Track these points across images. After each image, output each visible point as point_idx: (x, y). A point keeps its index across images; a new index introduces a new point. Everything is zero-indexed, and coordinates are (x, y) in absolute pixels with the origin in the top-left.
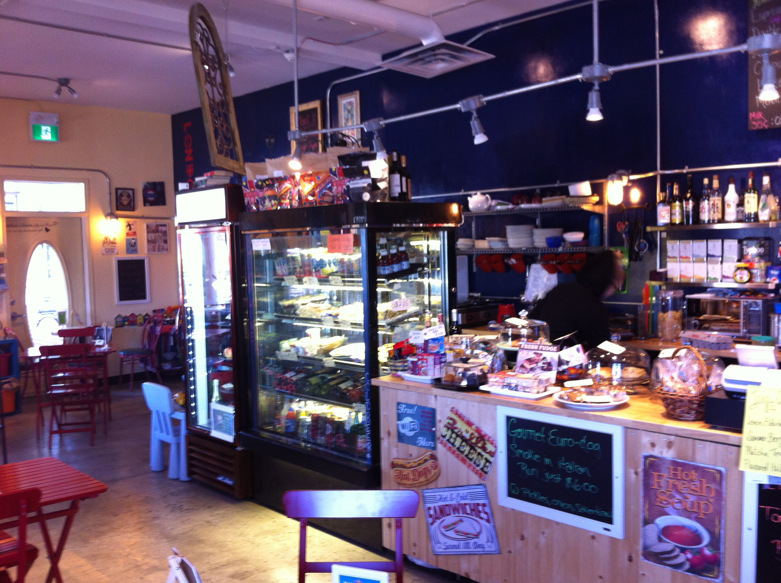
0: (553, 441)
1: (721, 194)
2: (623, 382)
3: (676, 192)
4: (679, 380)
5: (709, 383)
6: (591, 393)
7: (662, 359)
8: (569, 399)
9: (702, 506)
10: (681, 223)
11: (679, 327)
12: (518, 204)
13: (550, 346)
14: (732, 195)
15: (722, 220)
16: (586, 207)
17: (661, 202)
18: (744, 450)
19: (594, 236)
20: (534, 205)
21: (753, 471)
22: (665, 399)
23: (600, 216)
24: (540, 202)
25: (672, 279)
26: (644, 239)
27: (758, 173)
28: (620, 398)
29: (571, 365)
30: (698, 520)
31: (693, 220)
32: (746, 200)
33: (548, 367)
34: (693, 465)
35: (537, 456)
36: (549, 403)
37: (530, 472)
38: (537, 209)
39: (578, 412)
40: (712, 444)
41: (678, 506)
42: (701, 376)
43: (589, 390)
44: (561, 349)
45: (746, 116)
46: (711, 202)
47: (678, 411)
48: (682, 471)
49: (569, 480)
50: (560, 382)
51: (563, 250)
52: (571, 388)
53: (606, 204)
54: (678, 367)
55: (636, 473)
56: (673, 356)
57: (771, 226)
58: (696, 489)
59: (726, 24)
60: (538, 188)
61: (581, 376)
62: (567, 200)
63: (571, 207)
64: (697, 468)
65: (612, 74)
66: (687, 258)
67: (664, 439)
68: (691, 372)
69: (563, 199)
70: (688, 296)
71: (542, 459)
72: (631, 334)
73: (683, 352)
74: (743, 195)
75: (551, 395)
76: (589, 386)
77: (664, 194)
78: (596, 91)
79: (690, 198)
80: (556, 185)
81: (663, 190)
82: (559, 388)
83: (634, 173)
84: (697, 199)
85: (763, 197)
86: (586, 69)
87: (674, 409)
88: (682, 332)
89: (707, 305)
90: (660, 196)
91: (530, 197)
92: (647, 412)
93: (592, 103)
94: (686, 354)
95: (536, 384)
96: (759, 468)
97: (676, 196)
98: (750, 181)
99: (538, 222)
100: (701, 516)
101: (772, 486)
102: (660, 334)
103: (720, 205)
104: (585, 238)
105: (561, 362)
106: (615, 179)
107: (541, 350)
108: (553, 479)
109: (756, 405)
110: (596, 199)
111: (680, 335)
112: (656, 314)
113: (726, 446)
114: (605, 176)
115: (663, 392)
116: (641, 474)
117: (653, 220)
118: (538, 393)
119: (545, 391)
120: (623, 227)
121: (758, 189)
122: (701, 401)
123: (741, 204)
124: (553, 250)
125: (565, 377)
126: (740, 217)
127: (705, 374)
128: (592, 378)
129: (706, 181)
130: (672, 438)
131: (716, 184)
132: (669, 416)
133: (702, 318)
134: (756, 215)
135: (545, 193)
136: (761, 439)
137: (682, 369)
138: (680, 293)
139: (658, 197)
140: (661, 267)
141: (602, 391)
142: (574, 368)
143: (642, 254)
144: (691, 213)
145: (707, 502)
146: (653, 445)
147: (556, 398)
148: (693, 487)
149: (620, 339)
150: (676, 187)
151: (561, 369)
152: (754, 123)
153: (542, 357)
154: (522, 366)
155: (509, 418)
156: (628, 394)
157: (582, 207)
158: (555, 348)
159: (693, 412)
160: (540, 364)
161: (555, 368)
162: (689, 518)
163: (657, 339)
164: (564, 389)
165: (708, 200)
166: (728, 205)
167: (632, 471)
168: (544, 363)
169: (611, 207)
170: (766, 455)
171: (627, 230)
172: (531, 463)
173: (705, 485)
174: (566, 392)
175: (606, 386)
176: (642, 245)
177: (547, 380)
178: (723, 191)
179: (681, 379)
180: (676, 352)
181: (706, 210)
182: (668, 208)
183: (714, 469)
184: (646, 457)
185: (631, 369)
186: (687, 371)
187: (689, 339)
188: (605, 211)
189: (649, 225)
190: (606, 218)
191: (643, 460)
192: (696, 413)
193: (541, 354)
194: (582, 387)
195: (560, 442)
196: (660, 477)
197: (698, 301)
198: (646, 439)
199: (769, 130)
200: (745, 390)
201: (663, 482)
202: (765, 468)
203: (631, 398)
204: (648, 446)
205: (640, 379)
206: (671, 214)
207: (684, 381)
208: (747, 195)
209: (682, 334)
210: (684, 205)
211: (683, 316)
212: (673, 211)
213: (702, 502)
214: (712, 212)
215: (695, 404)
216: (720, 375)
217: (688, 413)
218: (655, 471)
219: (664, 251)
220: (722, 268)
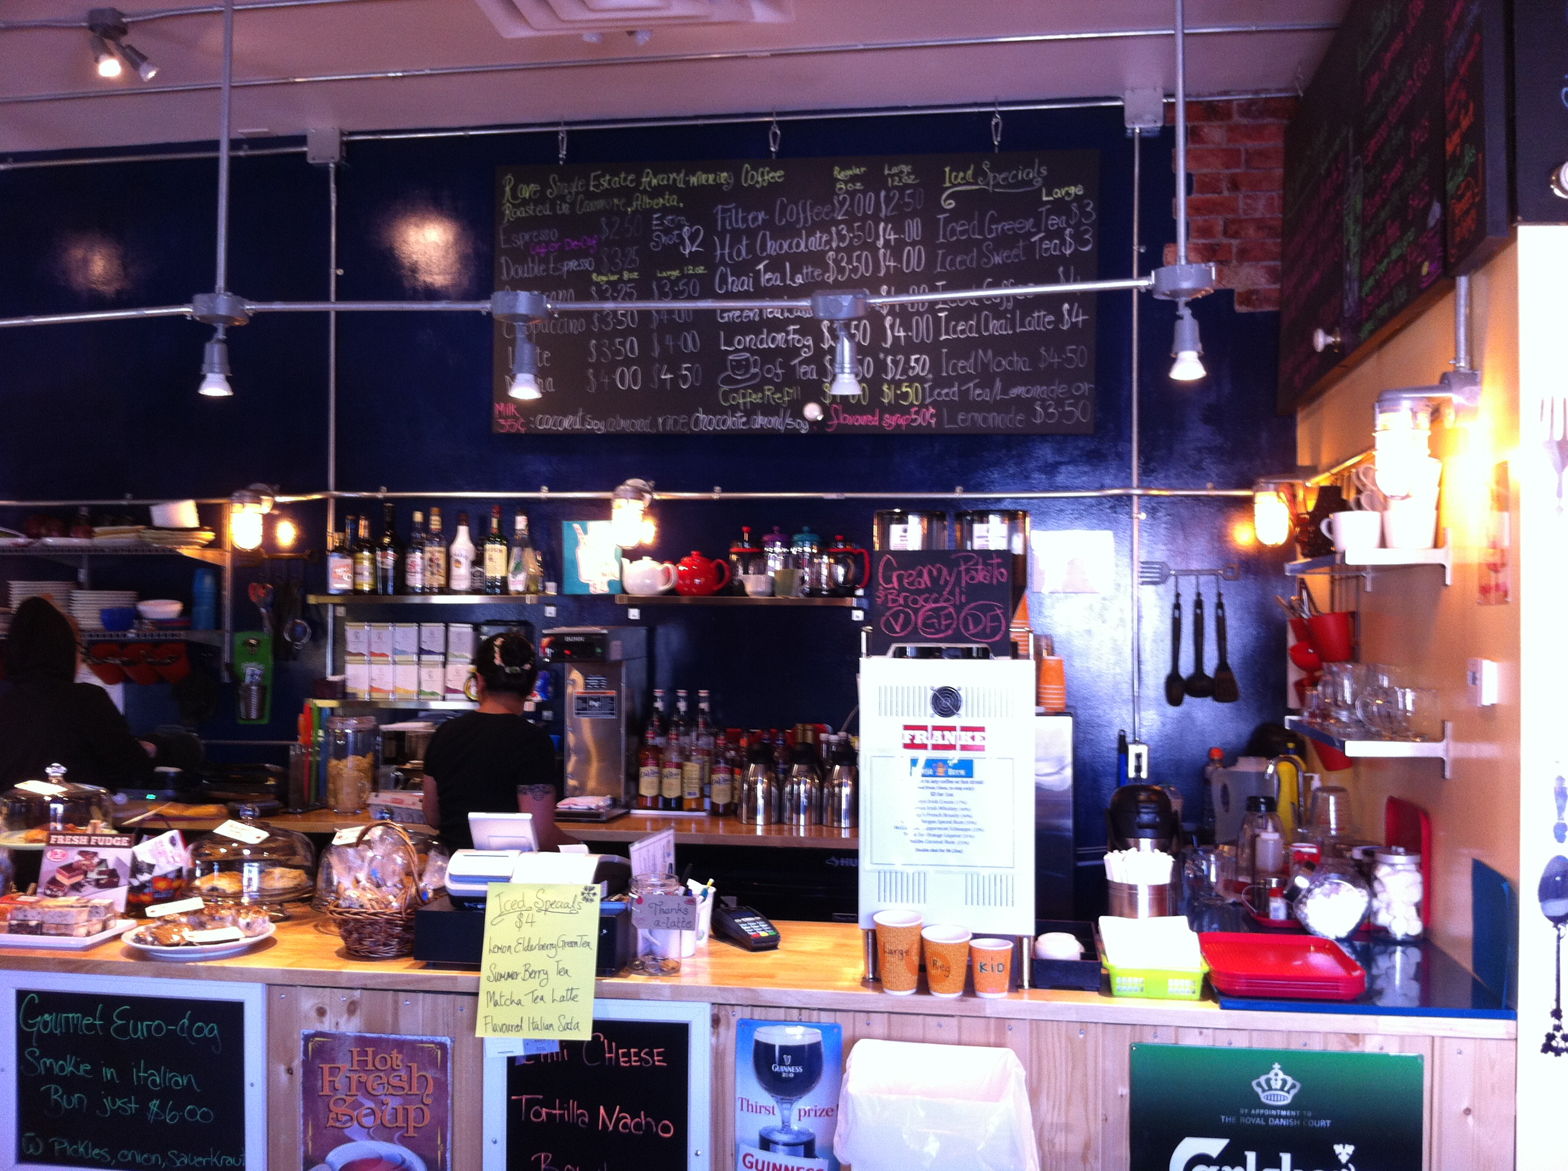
0: (123, 1030)
1: (444, 543)
2: (264, 900)
3: (363, 532)
4: (368, 885)
5: (422, 885)
6: (202, 926)
7: (338, 847)
8: (157, 939)
9: (412, 1115)
10: (373, 591)
11: (368, 786)
12: (38, 536)
13: (113, 836)
14: (463, 544)
15: (446, 590)
16: (187, 551)
17: (337, 550)
18: (482, 998)
19: (204, 609)
20: (75, 541)
21: (498, 1035)
22: (342, 924)
23: (216, 570)
24: (90, 535)
25: (354, 695)
26: (303, 618)
27: (510, 509)
28: (258, 929)
29: (157, 872)
30: (405, 1141)
31: (394, 586)
32: (487, 555)
33: (111, 880)
34: (395, 1040)
35: (86, 1067)
36: (113, 953)
37: (69, 1102)
38: (82, 549)
39: (174, 965)
40: (428, 995)
41: (368, 1121)
42: (409, 874)
43: (193, 919)
44: (137, 841)
45: (490, 408)
46: (428, 556)
47: (367, 942)
48: (375, 1054)
49: (154, 1105)
50: (135, 909)
51: (138, 635)
52: (159, 918)
53: (228, 548)
54: (367, 860)
55: (290, 1071)
56: (360, 840)
57: (528, 602)
58: (399, 1084)
59: (457, 242)
60: (84, 505)
61: (178, 893)
62: (148, 535)
63: (157, 550)
64: (400, 1045)
65: (251, 314)
66: (383, 655)
67: (342, 997)
68: (390, 868)
69: (138, 531)
70: (384, 727)
71: (96, 1071)
72: (277, 803)
73: (377, 832)
74: (483, 545)
75: (118, 937)
76: (196, 912)
77: (341, 535)
78: (219, 341)
79: (389, 545)
80: (124, 503)
81: (339, 527)
82: (132, 922)
83: (283, 492)
84: (403, 547)
85: (516, 551)
86: (199, 298)
87: (360, 941)
88: (374, 794)
89: (417, 743)
90: (333, 539)
91: (66, 523)
92: (309, 952)
93: (212, 364)
94: (381, 837)
95: (84, 916)
96: (508, 1028)
97: (364, 540)
98: (495, 523)
99: (82, 575)
100: (411, 1133)
101: (529, 1058)
102: (332, 801)
103: (442, 562)
104: (184, 612)
105: (137, 868)
106: (247, 499)
107: (97, 845)
108: (119, 1107)
109: (500, 918)
110: (209, 536)
111: (369, 802)
112: (326, 762)
113: (452, 996)
114: (227, 493)
115: (339, 910)
116: (299, 1072)
117: (321, 586)
118: (88, 934)
119: (104, 929)
120: (261, 592)
121: (507, 536)
122: (408, 920)
123: (478, 561)
124: (115, 635)
125: (146, 898)
126: (478, 585)
127: (415, 870)
128: (201, 895)
129: (418, 517)
130: (357, 994)
131: (435, 523)
132: (351, 953)
133: (408, 766)
134: (504, 581)
135: (98, 517)
136: (511, 976)
137: (374, 864)
138: (370, 722)
139: (330, 540)
140: (334, 674)
141: (221, 919)
142: (164, 877)
143: (298, 646)
144: (391, 573)
145: (422, 1106)
146: (321, 1012)
147: (128, 940)
148: (395, 1082)
149: (257, 814)
150: (363, 523)
151: (136, 883)
152: (502, 422)
153: (96, 860)
154: (54, 882)
155: (21, 995)
156: (273, 920)
157: (180, 551)
158: (125, 840)
159: (395, 942)
160: (93, 875)
161: (123, 881)
162: (390, 1140)
163: (325, 811)
164: (142, 922)
165: (422, 552)
166: (458, 562)
167: (282, 1068)
168: (100, 873)
169: (238, 554)
170: (519, 1003)
171: (269, 599)
172: (70, 1084)
173: (415, 1075)
174: (147, 929)
175: (229, 908)
176: (299, 629)
177: (109, 908)
178: (448, 537)
179: (372, 883)
180: (364, 833)
181: (418, 569)
182: (349, 561)
183: (433, 1042)
184: (307, 1038)
185: (278, 871)
186: (383, 865)
187: (386, 807)
188: (227, 561)
189: (312, 593)
190: (228, 575)
191: (302, 1043)
192: (399, 943)
193: (95, 854)
194: (181, 914)
195: (135, 1031)
196: (334, 1071)
197: (400, 735)
198: (307, 1003)
199: (526, 435)
200: (486, 892)
201: (340, 1081)
202: (519, 1028)
203: (278, 928)
204: (313, 1014)
205: (295, 889)
206: (355, 574)
207: (378, 886)
208: (488, 546)
209: (372, 799)
210: (379, 559)
211: (375, 766)
212: (359, 568)
213: (411, 1108)
214: (428, 574)
215: (397, 925)
216: (442, 870)
217: (385, 945)
218: (326, 1062)
219: (340, 640)
220: (445, 676)
